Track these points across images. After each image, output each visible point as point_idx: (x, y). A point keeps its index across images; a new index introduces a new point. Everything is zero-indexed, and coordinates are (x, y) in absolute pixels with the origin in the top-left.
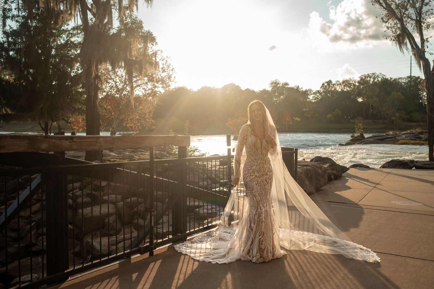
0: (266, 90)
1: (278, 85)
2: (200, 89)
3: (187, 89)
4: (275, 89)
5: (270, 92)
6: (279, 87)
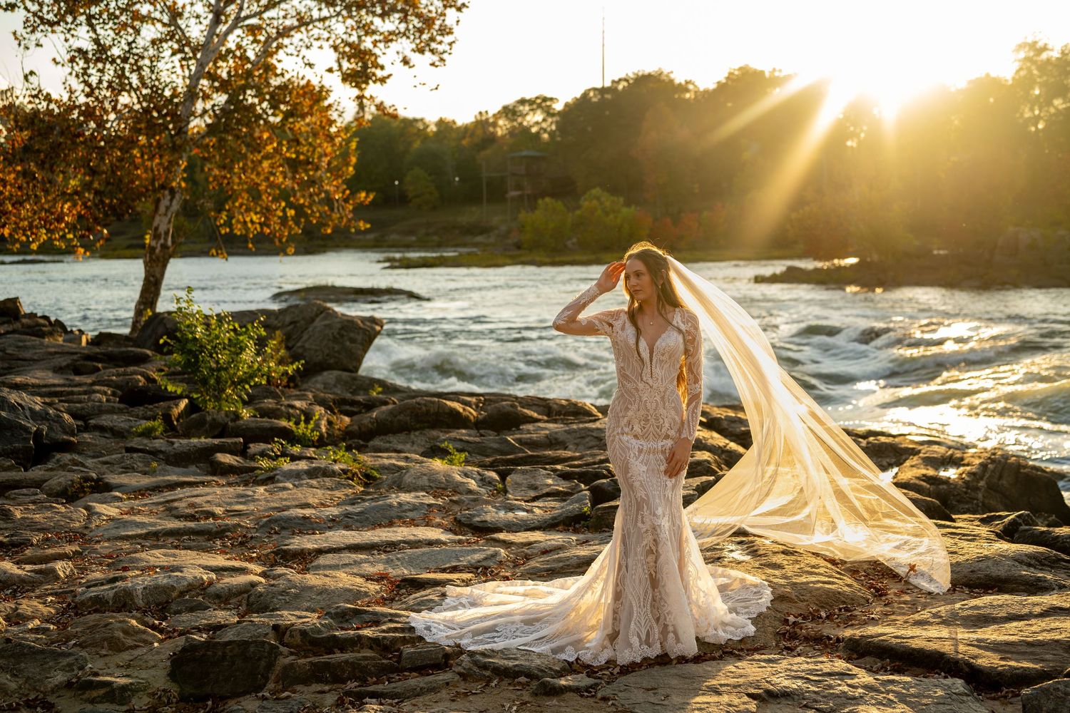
0: (993, 75)
1: (1044, 56)
2: (724, 81)
3: (672, 81)
4: (1030, 71)
5: (1010, 82)
6: (1048, 60)
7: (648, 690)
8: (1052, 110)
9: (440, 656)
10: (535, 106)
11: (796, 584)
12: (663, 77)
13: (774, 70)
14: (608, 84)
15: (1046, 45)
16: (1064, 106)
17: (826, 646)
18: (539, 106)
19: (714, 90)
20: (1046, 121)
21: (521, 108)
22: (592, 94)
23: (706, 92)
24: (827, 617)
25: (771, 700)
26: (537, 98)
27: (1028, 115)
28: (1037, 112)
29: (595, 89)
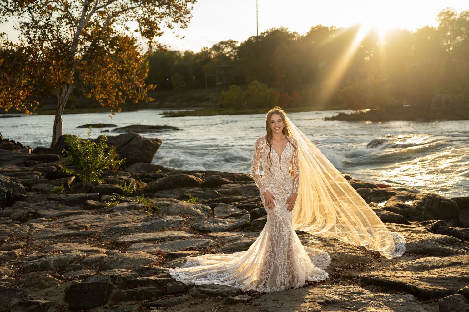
7: (274, 301)
8: (456, 42)
9: (184, 287)
10: (228, 45)
11: (339, 253)
12: (284, 31)
13: (332, 26)
14: (259, 34)
15: (453, 13)
16: (461, 40)
17: (353, 280)
18: (230, 45)
19: (306, 36)
20: (453, 46)
21: (222, 46)
22: (252, 39)
23: (302, 37)
24: (353, 268)
25: (328, 305)
26: (228, 41)
27: (445, 44)
28: (449, 43)
29: (254, 37)
